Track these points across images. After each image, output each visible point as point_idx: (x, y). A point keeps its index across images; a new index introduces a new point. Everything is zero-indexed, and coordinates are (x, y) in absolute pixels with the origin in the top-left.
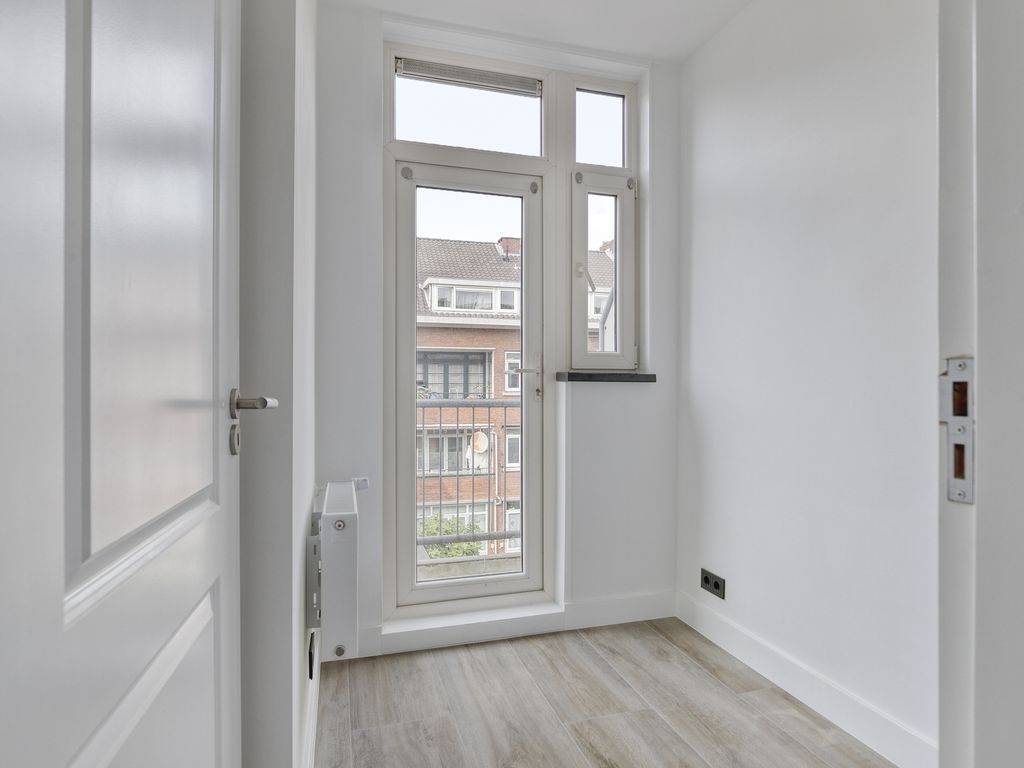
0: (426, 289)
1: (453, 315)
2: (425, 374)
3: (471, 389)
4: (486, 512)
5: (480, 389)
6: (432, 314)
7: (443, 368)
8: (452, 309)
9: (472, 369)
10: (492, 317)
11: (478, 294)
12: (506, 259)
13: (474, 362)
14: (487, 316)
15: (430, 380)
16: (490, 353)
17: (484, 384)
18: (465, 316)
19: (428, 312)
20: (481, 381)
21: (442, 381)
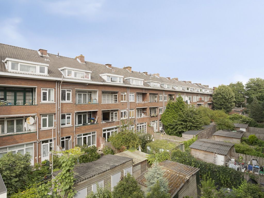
0: (6, 62)
1: (19, 73)
2: (5, 96)
3: (27, 101)
4: (33, 146)
5: (31, 101)
6: (8, 72)
7: (14, 93)
8: (19, 71)
9: (27, 94)
10: (36, 75)
11: (30, 67)
12: (42, 57)
13: (29, 91)
14: (34, 75)
15: (7, 98)
16: (35, 88)
17: (33, 99)
18: (24, 74)
19: (5, 71)
20: (31, 98)
21: (13, 98)
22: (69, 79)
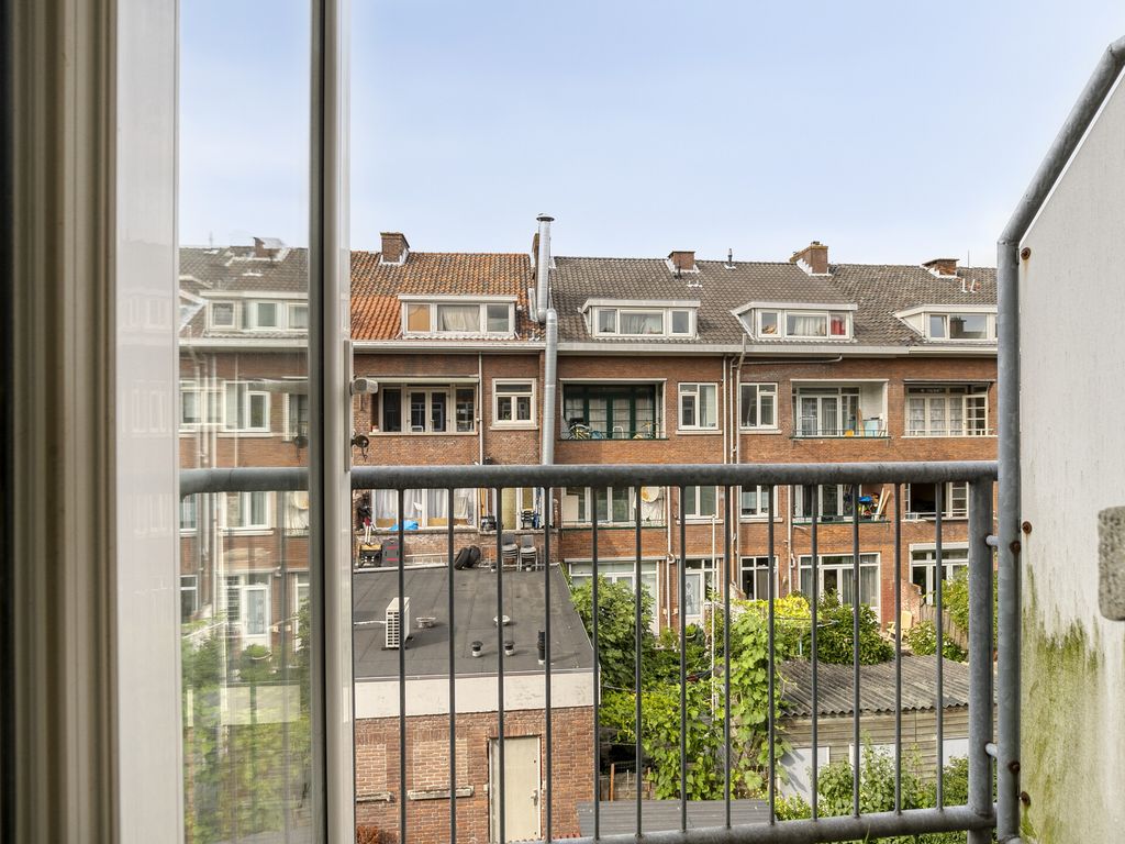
0: (586, 313)
1: (617, 341)
2: (586, 411)
3: (639, 428)
4: (657, 572)
5: (649, 427)
6: (593, 341)
7: (605, 403)
8: (617, 334)
9: (640, 404)
10: (663, 342)
11: (646, 316)
12: (679, 276)
13: (643, 396)
14: (657, 342)
15: (592, 417)
16: (661, 384)
17: (654, 421)
18: (630, 341)
19: (587, 339)
20: (650, 417)
21: (604, 418)
22: (767, 343)
